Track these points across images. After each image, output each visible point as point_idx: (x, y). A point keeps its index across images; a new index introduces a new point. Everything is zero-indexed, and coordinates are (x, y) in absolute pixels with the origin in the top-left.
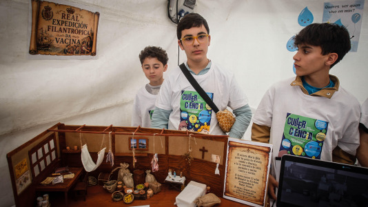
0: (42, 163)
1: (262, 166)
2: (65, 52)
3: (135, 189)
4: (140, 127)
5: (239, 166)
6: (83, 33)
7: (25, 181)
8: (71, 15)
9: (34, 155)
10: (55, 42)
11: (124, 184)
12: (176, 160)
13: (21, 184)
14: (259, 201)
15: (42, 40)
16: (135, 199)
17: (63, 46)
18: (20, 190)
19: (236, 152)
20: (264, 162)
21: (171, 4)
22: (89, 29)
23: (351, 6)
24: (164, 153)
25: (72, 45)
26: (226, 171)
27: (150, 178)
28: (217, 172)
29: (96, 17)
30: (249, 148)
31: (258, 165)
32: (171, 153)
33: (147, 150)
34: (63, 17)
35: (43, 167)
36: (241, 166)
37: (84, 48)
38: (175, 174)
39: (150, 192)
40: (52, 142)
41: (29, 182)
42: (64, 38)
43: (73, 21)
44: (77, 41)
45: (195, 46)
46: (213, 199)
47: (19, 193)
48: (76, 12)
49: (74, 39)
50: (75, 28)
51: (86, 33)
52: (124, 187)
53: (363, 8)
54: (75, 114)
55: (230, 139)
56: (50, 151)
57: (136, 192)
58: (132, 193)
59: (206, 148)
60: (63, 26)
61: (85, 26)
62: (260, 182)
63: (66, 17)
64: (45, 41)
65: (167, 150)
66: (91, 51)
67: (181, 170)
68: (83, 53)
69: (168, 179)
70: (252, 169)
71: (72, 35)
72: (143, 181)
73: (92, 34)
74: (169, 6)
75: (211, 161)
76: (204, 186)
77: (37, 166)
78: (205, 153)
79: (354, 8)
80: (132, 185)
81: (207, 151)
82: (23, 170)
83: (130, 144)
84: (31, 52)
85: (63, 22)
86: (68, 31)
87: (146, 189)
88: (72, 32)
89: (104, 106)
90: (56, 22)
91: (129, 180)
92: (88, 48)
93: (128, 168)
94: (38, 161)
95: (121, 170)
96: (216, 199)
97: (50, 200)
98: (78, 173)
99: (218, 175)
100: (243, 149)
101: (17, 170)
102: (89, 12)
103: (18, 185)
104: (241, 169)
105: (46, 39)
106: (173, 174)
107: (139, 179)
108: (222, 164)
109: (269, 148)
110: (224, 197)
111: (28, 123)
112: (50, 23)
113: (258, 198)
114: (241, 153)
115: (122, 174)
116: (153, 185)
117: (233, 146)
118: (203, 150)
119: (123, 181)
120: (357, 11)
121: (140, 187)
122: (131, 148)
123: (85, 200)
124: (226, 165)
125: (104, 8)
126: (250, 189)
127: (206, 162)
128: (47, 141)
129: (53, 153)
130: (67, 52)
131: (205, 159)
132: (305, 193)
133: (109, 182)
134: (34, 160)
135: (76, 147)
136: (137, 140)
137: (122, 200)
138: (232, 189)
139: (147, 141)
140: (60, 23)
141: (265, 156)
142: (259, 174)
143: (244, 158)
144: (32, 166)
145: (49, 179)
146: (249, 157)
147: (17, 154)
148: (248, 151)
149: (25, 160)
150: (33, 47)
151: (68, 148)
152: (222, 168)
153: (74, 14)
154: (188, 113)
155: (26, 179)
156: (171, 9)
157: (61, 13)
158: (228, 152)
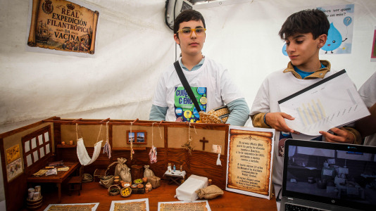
0: (35, 153)
1: (265, 152)
2: (64, 47)
3: (133, 183)
4: (138, 120)
5: (241, 154)
6: (82, 30)
7: (16, 169)
8: (72, 11)
9: (27, 143)
10: (54, 35)
11: (121, 178)
12: (175, 153)
13: (11, 171)
14: (264, 190)
15: (41, 33)
16: (133, 193)
17: (62, 41)
18: (11, 177)
19: (238, 140)
20: (267, 149)
21: (169, 11)
22: (87, 27)
23: (342, 10)
24: (163, 147)
25: (71, 41)
26: (228, 161)
27: (148, 173)
28: (219, 162)
29: (96, 16)
30: (251, 134)
31: (262, 152)
32: (170, 146)
33: (146, 144)
34: (63, 12)
35: (36, 159)
36: (244, 154)
37: (82, 45)
38: (174, 168)
39: (149, 186)
40: (46, 135)
41: (20, 171)
42: (63, 33)
43: (72, 17)
44: (76, 38)
45: (192, 38)
46: (215, 190)
47: (9, 180)
48: (76, 9)
49: (73, 35)
50: (74, 25)
51: (85, 30)
52: (122, 181)
53: (353, 12)
54: (71, 111)
55: (230, 127)
56: (45, 144)
57: (134, 186)
58: (130, 187)
59: (206, 139)
60: (63, 21)
61: (85, 23)
62: (264, 170)
63: (66, 12)
64: (44, 34)
65: (166, 144)
66: (89, 48)
67: (181, 164)
68: (81, 50)
69: (167, 173)
70: (255, 156)
71: (71, 31)
72: (141, 175)
73: (92, 33)
74: (166, 13)
75: (212, 152)
76: (206, 179)
77: (30, 155)
78: (206, 144)
79: (345, 12)
80: (130, 180)
81: (207, 142)
82: (15, 156)
83: (128, 138)
84: (30, 44)
85: (62, 17)
86: (67, 26)
87: (144, 183)
88: (72, 28)
89: (101, 106)
90: (56, 17)
91: (126, 175)
92: (87, 45)
93: (125, 163)
94: (31, 151)
95: (119, 165)
96: (218, 191)
97: (42, 192)
98: (73, 166)
99: (219, 166)
100: (244, 136)
101: (8, 154)
102: (89, 10)
103: (8, 170)
104: (244, 158)
105: (45, 32)
106: (172, 169)
107: (137, 174)
108: (223, 154)
109: (271, 133)
110: (227, 189)
111: (23, 115)
112: (49, 17)
113: (262, 188)
114: (242, 141)
115: (119, 169)
116: (152, 179)
117: (234, 134)
118: (204, 141)
119: (120, 176)
120: (348, 14)
121: (138, 181)
122: (128, 143)
123: (79, 195)
124: (228, 155)
125: (103, 7)
126: (254, 179)
127: (207, 153)
128: (42, 132)
129: (48, 146)
130: (66, 47)
131: (206, 150)
132: (310, 181)
133: (105, 177)
134: (27, 149)
135: (71, 142)
136: (135, 132)
137: (119, 194)
138: (235, 180)
139: (146, 134)
140: (60, 17)
141: (268, 142)
142: (263, 161)
143: (246, 145)
144: (25, 155)
145: (42, 172)
146: (252, 144)
147: (9, 137)
148: (250, 138)
149: (18, 146)
150: (31, 39)
151: (63, 142)
152: (224, 158)
153: (74, 10)
154: (182, 108)
155: (17, 167)
156: (168, 15)
157: (61, 8)
158: (229, 141)
